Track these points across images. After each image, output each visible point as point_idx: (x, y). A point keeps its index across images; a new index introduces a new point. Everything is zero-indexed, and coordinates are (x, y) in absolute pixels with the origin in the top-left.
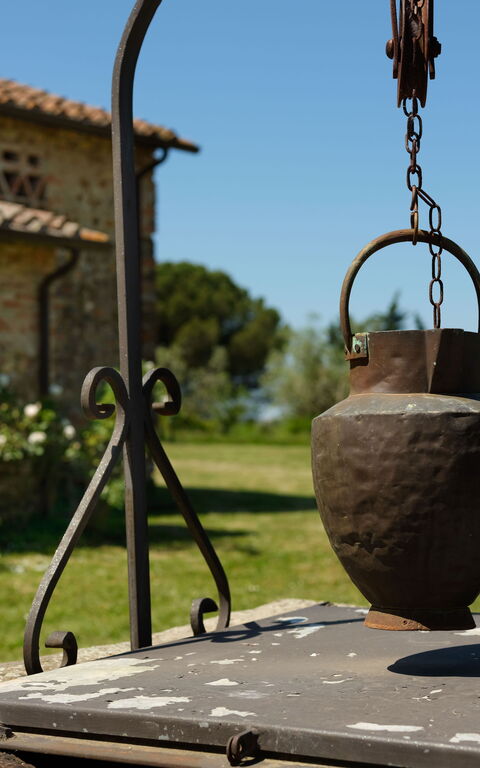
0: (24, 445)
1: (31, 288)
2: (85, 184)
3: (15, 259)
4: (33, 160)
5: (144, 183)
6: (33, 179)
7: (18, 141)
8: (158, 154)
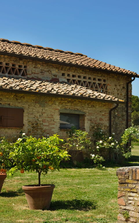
0: (110, 146)
1: (108, 112)
2: (116, 86)
3: (105, 105)
4: (104, 81)
5: (129, 85)
6: (104, 85)
7: (101, 76)
8: (133, 78)
